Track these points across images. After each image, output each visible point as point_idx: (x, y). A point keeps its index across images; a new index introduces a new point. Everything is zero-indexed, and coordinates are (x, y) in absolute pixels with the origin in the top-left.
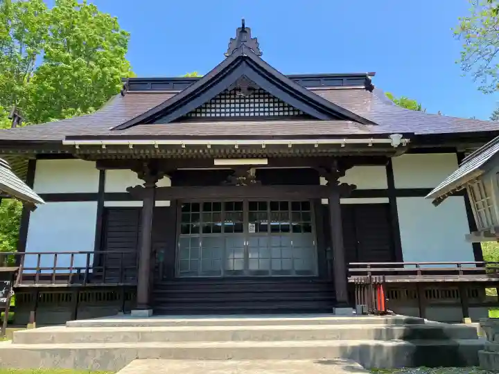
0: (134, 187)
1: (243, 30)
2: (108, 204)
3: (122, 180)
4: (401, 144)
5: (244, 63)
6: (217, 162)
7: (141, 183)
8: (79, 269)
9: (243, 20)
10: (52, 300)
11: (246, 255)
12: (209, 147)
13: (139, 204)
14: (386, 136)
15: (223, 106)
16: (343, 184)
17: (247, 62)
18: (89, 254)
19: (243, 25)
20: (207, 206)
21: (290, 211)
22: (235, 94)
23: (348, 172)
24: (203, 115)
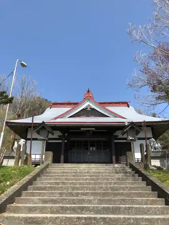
3: (57, 134)
6: (81, 129)
7: (62, 134)
13: (61, 141)
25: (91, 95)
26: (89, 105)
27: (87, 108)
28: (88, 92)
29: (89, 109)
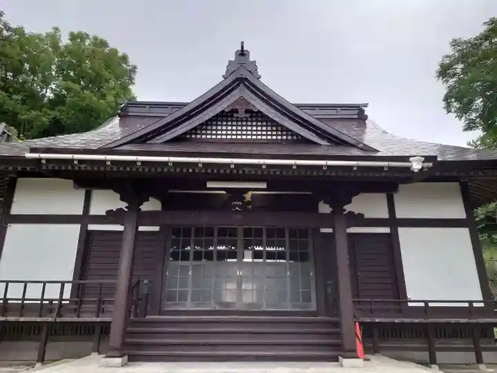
0: (114, 210)
1: (242, 53)
2: (92, 227)
3: (105, 202)
4: (423, 168)
5: (242, 85)
6: (210, 185)
7: (123, 205)
8: (51, 301)
9: (242, 42)
10: (22, 333)
11: (239, 285)
12: (200, 165)
13: (119, 228)
15: (219, 128)
16: (349, 212)
17: (245, 84)
18: (63, 284)
19: (242, 47)
20: (199, 231)
21: (287, 239)
22: (232, 116)
23: (354, 199)
24: (198, 136)
27: (235, 111)
29: (242, 113)
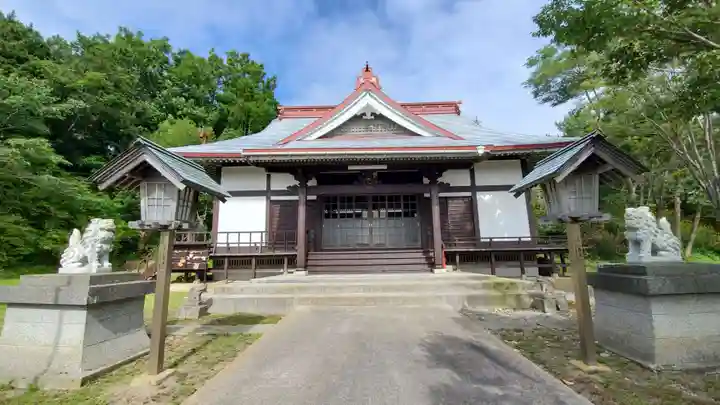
0: (291, 186)
2: (273, 198)
6: (349, 168)
7: (297, 183)
8: (256, 244)
9: (367, 62)
11: (371, 233)
13: (295, 198)
14: (474, 147)
16: (441, 182)
18: (262, 232)
20: (342, 199)
21: (402, 203)
23: (444, 174)
25: (374, 80)
26: (368, 106)
27: (364, 114)
28: (367, 70)
29: (369, 117)
